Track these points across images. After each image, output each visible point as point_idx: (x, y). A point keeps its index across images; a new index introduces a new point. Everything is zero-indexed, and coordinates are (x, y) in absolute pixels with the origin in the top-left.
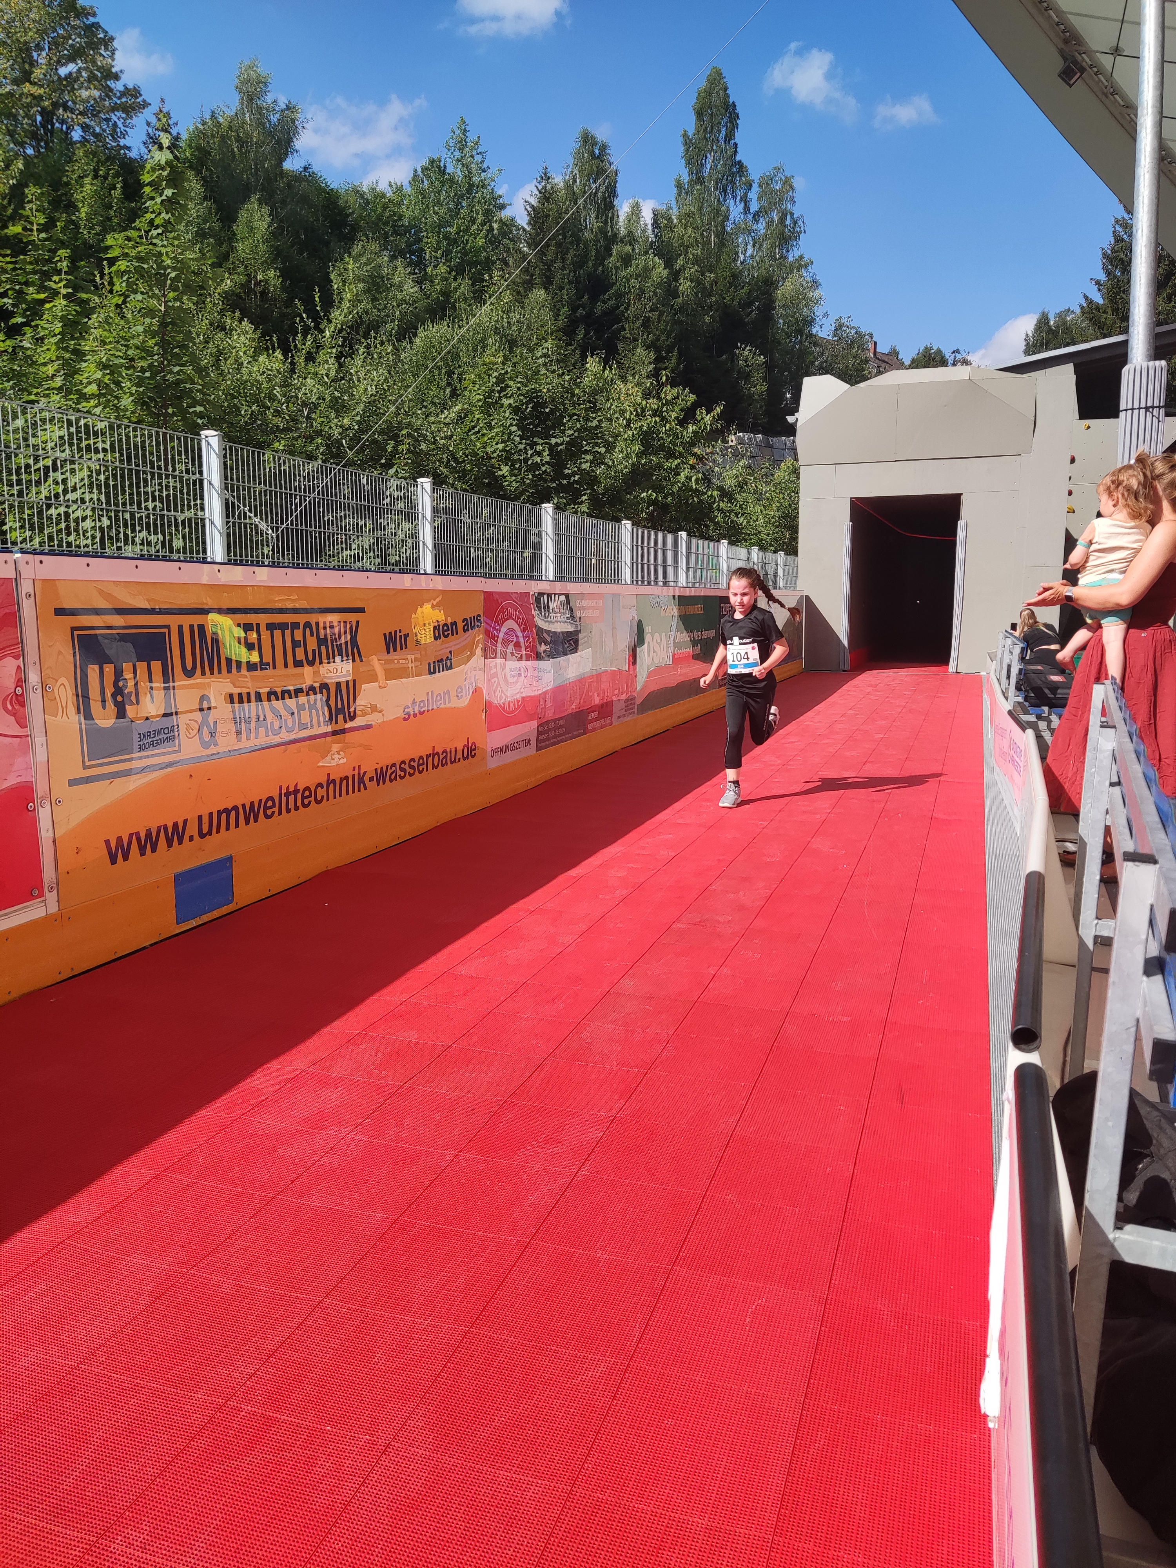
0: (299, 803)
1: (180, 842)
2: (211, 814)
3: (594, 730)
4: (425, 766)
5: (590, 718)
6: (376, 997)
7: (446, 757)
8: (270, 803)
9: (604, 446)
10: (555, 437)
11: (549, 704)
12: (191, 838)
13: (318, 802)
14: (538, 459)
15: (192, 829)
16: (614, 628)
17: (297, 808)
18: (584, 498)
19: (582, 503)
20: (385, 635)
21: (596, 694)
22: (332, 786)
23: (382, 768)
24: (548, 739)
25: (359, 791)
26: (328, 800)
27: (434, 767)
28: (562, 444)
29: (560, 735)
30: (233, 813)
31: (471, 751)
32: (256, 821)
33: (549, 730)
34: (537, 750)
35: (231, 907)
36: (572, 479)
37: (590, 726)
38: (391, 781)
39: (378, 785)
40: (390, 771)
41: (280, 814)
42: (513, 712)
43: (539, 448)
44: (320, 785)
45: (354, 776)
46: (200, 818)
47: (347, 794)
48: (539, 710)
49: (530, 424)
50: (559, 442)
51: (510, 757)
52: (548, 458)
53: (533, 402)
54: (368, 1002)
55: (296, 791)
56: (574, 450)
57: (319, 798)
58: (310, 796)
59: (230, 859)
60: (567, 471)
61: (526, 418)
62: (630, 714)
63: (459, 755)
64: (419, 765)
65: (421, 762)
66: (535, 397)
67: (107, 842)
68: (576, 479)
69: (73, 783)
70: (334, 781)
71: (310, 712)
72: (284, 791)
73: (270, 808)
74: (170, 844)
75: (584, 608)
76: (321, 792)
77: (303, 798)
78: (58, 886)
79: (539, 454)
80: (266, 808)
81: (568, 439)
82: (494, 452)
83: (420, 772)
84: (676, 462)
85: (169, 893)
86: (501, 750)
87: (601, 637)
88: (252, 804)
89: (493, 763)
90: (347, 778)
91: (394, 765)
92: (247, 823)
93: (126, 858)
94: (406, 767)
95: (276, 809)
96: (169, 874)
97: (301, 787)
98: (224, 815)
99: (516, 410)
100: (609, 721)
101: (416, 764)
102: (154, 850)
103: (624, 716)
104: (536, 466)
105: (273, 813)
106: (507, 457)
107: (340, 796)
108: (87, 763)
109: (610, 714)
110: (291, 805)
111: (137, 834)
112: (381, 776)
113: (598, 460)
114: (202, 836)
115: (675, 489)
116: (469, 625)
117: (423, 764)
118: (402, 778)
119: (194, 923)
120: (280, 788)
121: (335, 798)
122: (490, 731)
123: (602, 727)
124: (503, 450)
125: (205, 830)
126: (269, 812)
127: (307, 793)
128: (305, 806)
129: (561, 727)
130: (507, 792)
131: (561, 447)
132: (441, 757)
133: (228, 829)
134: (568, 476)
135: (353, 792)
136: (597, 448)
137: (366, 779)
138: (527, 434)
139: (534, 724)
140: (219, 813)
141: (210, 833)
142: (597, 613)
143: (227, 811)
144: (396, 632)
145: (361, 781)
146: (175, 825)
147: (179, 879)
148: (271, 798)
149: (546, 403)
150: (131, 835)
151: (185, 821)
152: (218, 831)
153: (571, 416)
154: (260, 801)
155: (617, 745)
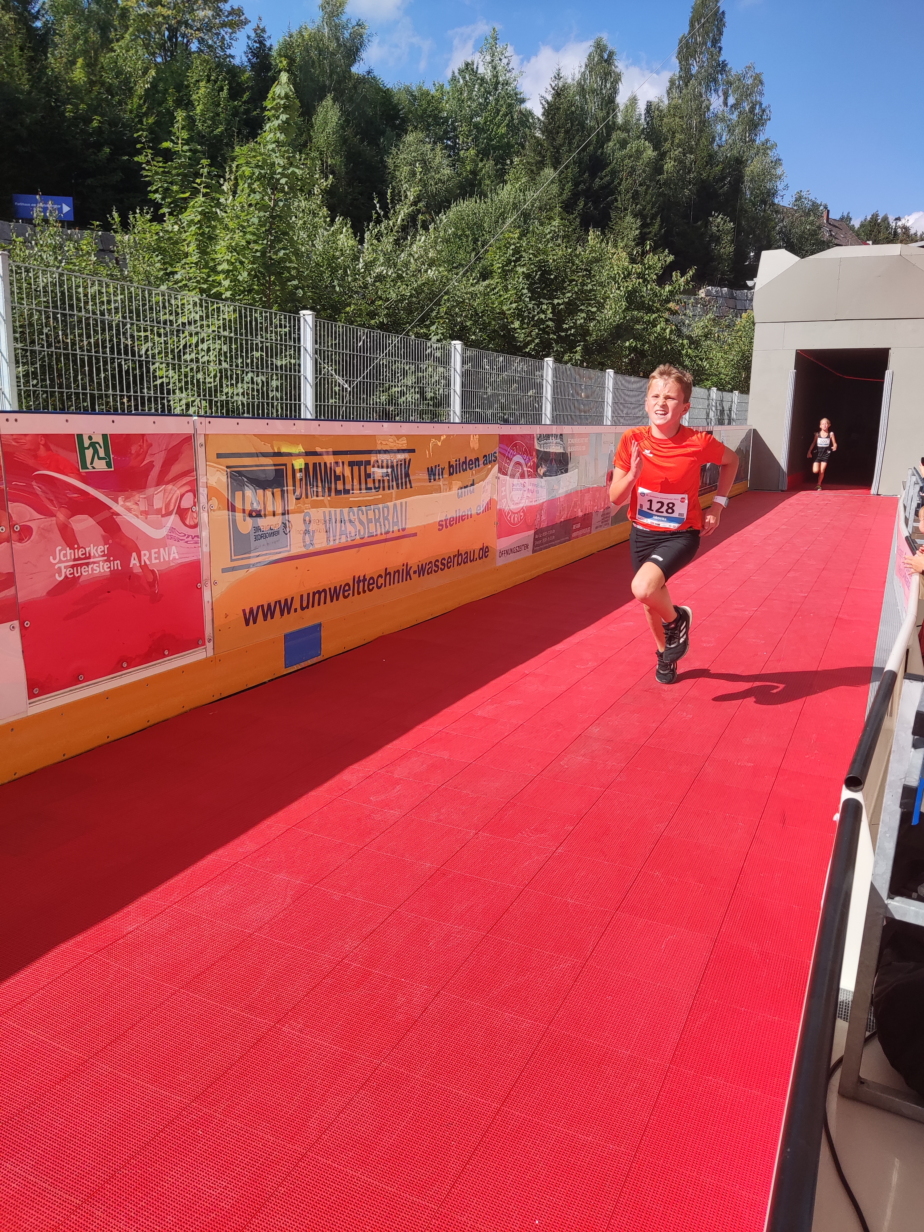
0: (366, 588)
1: (289, 613)
2: (309, 594)
3: (577, 537)
4: (452, 564)
5: (574, 528)
6: (420, 727)
7: (467, 557)
8: (347, 588)
9: (596, 306)
10: (557, 298)
11: (543, 518)
12: (296, 610)
13: (379, 588)
14: (543, 316)
15: (296, 604)
16: (596, 459)
17: (364, 592)
18: (578, 348)
19: (576, 352)
20: (428, 468)
21: (579, 510)
22: (388, 577)
23: (422, 565)
24: (542, 544)
25: (406, 580)
26: (385, 586)
27: (458, 564)
28: (562, 304)
29: (551, 541)
30: (323, 594)
31: (485, 551)
32: (337, 600)
33: (543, 537)
34: (534, 551)
35: (320, 658)
36: (569, 332)
37: (574, 535)
38: (428, 574)
39: (419, 576)
40: (427, 567)
41: (353, 595)
42: (516, 524)
43: (544, 307)
44: (380, 576)
45: (403, 570)
46: (302, 596)
47: (398, 582)
48: (536, 522)
49: (538, 288)
50: (560, 301)
51: (512, 558)
52: (551, 315)
53: (542, 270)
54: (415, 730)
55: (365, 579)
56: (572, 308)
57: (379, 585)
58: (373, 583)
59: (320, 625)
60: (565, 326)
61: (535, 283)
62: (606, 525)
63: (476, 556)
64: (448, 563)
65: (449, 560)
66: (543, 266)
67: (244, 611)
68: (572, 332)
69: (224, 570)
70: (389, 573)
71: (376, 524)
72: (356, 580)
73: (347, 591)
74: (282, 615)
75: (573, 445)
76: (381, 581)
77: (369, 584)
78: (213, 639)
79: (544, 312)
80: (344, 591)
81: (567, 300)
82: (510, 309)
83: (449, 568)
84: (654, 316)
85: (281, 647)
86: (507, 552)
87: (586, 466)
88: (335, 587)
89: (500, 562)
90: (398, 571)
91: (431, 562)
92: (332, 601)
93: (255, 622)
94: (439, 564)
95: (351, 592)
96: (280, 635)
97: (368, 578)
98: (317, 595)
99: (527, 276)
100: (589, 531)
101: (446, 562)
102: (272, 618)
103: (601, 526)
104: (541, 321)
105: (349, 594)
106: (519, 314)
107: (394, 583)
108: (233, 558)
109: (590, 525)
110: (361, 590)
111: (263, 606)
112: (422, 570)
113: (591, 317)
114: (302, 609)
115: (652, 338)
116: (488, 460)
117: (451, 562)
118: (435, 572)
119: (295, 668)
120: (354, 577)
121: (390, 585)
122: (499, 538)
123: (583, 535)
124: (517, 308)
125: (304, 605)
126: (346, 594)
127: (371, 581)
128: (370, 590)
129: (552, 535)
130: (509, 583)
131: (562, 306)
132: (464, 557)
133: (319, 605)
134: (567, 330)
135: (402, 581)
136: (590, 308)
137: (411, 572)
138: (535, 296)
139: (533, 532)
140: (314, 594)
141: (307, 607)
142: (584, 448)
143: (319, 592)
144: (436, 466)
145: (408, 573)
146: (286, 600)
147: (288, 638)
148: (348, 584)
149: (551, 270)
150: (258, 607)
151: (292, 598)
152: (313, 606)
153: (571, 281)
154: (341, 586)
155: (594, 549)
